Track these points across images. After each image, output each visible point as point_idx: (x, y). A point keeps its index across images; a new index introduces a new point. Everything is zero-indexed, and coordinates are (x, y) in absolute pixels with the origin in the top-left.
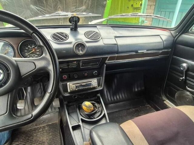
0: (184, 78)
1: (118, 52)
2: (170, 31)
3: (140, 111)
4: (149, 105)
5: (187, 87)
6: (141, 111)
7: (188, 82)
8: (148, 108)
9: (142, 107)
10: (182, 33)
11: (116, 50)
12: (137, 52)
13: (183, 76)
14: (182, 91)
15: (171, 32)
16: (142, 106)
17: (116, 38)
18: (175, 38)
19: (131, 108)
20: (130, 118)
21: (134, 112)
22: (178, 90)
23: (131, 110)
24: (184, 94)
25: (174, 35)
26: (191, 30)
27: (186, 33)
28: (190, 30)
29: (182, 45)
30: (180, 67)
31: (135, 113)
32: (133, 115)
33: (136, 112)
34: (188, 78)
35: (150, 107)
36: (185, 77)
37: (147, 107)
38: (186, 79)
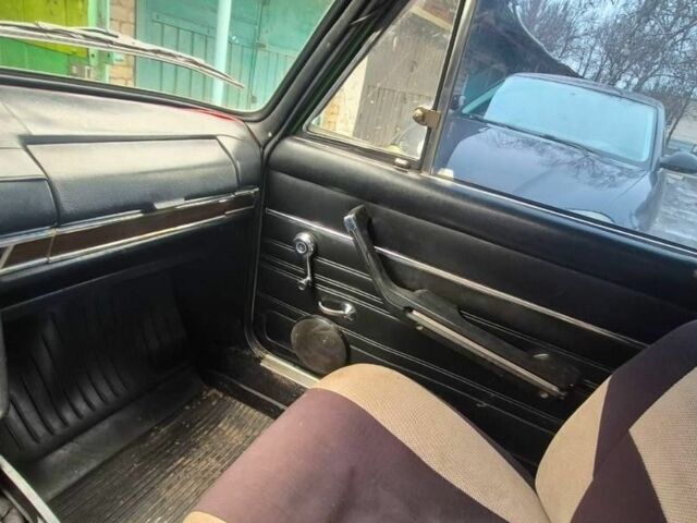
0: (309, 278)
1: (59, 218)
2: (244, 121)
3: (190, 427)
4: (214, 391)
5: (320, 304)
6: (192, 426)
7: (320, 287)
8: (214, 403)
9: (194, 407)
10: (285, 136)
11: (48, 205)
12: (147, 207)
13: (306, 272)
14: (307, 317)
15: (251, 126)
16: (190, 403)
17: (30, 147)
18: (264, 148)
19: (151, 430)
20: (162, 472)
21: (169, 442)
22: (297, 317)
23: (155, 438)
24: (317, 328)
25: (261, 139)
26: (307, 128)
27: (294, 134)
28: (304, 127)
29: (290, 175)
30: (293, 245)
31: (173, 443)
32: (168, 455)
33: (177, 437)
34: (318, 277)
35: (221, 396)
36: (313, 276)
37: (209, 400)
38: (314, 281)
